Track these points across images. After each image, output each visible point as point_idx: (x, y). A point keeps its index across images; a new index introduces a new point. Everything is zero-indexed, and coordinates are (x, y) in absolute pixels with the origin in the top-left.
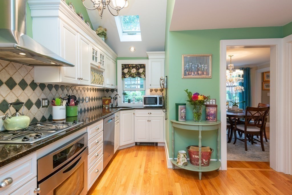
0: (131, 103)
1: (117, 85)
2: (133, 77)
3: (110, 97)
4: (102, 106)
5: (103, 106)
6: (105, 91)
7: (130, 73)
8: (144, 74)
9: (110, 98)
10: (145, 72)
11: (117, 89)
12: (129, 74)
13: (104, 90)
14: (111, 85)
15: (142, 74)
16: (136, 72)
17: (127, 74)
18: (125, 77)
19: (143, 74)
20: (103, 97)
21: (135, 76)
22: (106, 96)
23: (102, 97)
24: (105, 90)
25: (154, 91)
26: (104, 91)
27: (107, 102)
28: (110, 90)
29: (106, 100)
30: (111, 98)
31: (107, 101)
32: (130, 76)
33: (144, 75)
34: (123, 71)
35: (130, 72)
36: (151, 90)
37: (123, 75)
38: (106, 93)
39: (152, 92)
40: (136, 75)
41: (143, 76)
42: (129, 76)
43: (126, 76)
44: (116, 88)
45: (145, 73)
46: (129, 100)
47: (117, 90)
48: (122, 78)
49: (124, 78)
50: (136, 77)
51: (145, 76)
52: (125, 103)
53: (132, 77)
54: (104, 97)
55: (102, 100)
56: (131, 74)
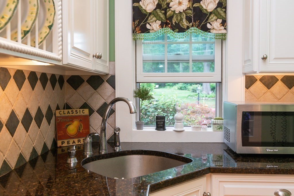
0: (169, 129)
1: (112, 58)
2: (179, 29)
3: (85, 106)
4: (55, 143)
5: (59, 143)
6: (66, 84)
7: (165, 14)
8: (223, 14)
9: (86, 111)
10: (225, 8)
11: (113, 77)
12: (162, 16)
13: (61, 80)
14: (91, 58)
15: (213, 17)
16: (189, 8)
17: (152, 19)
18: (144, 30)
19: (219, 16)
20: (58, 108)
21: (185, 23)
22: (71, 103)
23: (53, 108)
24: (68, 81)
25: (258, 86)
26: (61, 86)
27: (72, 128)
28: (86, 79)
29: (72, 119)
30: (91, 112)
31: (76, 123)
32: (167, 24)
33: (220, 21)
34: (136, 4)
35: (165, 10)
36: (250, 81)
37: (137, 22)
38: (71, 90)
39: (253, 88)
40: (189, 19)
41: (215, 25)
42: (162, 26)
43: (148, 26)
44: (111, 73)
45: (225, 12)
46: (158, 118)
47: (112, 81)
48: (134, 31)
49: (143, 32)
50: (188, 28)
51: (224, 23)
52: (146, 129)
53: (173, 28)
54: (61, 107)
55: (53, 121)
56: (171, 17)
